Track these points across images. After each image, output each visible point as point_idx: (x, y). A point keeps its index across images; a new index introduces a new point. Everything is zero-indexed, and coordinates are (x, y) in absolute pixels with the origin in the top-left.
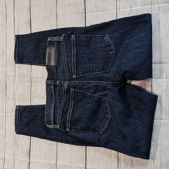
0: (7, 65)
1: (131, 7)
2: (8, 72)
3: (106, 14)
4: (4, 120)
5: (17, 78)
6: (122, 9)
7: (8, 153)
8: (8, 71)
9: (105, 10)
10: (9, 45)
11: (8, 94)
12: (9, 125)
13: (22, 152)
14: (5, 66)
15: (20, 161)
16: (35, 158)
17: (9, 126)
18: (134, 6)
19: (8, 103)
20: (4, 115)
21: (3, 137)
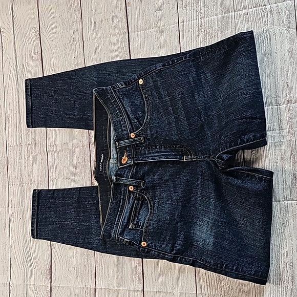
0: (7, 129)
1: (202, 17)
2: (10, 139)
3: (161, 32)
4: (7, 220)
5: (24, 149)
6: (188, 22)
7: (16, 274)
8: (10, 137)
9: (160, 26)
10: (9, 94)
11: (11, 175)
12: (16, 227)
13: (38, 271)
14: (4, 130)
15: (36, 286)
16: (60, 280)
17: (15, 229)
18: (206, 16)
19: (12, 192)
20: (6, 212)
21: (7, 248)
